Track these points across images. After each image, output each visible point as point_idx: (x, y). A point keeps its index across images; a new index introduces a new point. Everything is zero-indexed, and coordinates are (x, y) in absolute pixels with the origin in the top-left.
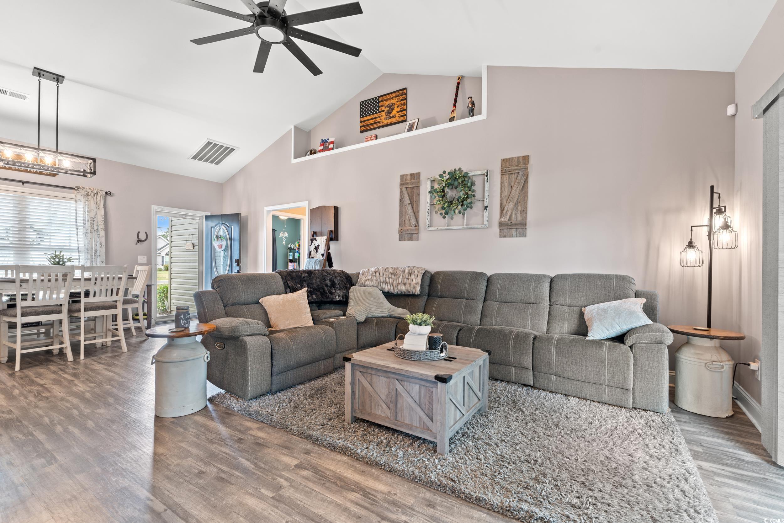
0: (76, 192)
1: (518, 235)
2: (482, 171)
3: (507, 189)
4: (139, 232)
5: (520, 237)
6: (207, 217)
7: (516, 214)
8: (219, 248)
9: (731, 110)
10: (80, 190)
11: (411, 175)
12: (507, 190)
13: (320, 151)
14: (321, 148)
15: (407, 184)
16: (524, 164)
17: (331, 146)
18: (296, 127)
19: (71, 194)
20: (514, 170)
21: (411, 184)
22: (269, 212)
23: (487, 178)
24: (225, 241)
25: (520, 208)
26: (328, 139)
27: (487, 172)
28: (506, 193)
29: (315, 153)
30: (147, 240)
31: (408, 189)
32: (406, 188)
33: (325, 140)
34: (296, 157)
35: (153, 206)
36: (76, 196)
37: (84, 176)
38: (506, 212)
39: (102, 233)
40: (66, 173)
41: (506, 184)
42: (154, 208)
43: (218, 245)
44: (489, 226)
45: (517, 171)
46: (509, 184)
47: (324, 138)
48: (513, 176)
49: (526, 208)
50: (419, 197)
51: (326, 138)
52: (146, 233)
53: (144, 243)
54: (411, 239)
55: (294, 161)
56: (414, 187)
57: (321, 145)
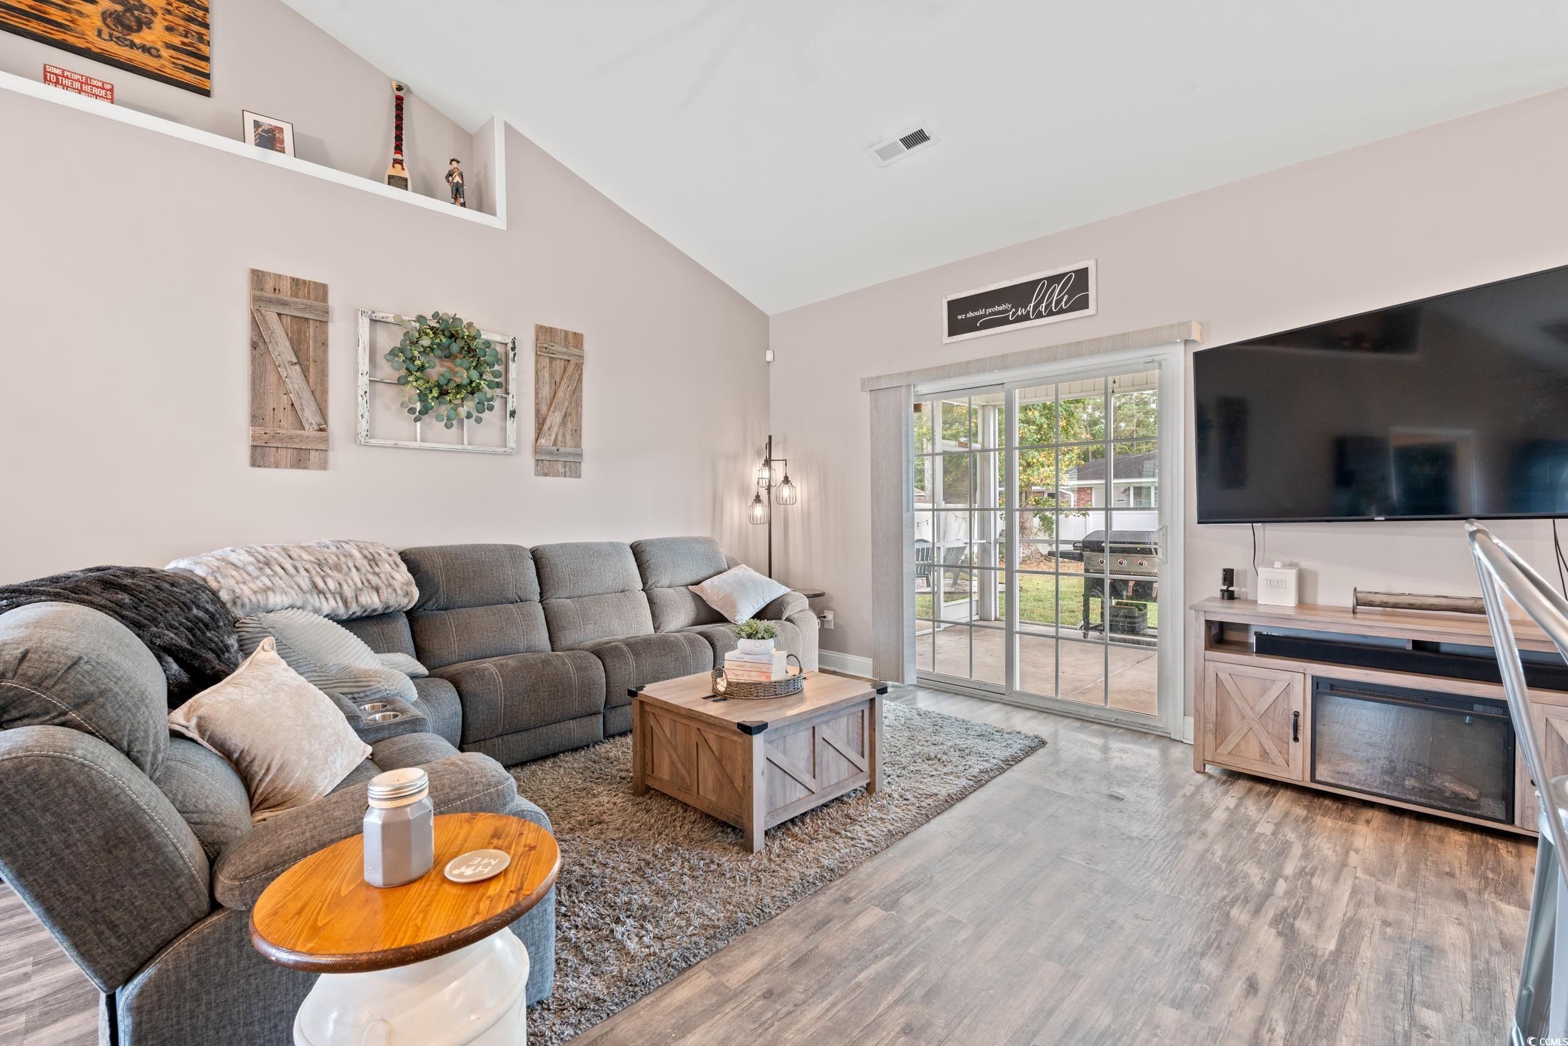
1: (568, 473)
2: (504, 337)
3: (548, 385)
5: (570, 477)
7: (564, 435)
9: (769, 356)
11: (296, 282)
12: (547, 387)
15: (285, 304)
16: (576, 347)
20: (561, 353)
21: (299, 310)
23: (515, 355)
25: (569, 425)
27: (514, 343)
28: (546, 392)
31: (284, 319)
32: (279, 315)
38: (549, 429)
41: (547, 375)
44: (517, 452)
45: (566, 357)
46: (552, 376)
48: (558, 362)
49: (581, 426)
50: (325, 352)
54: (300, 461)
56: (307, 319)
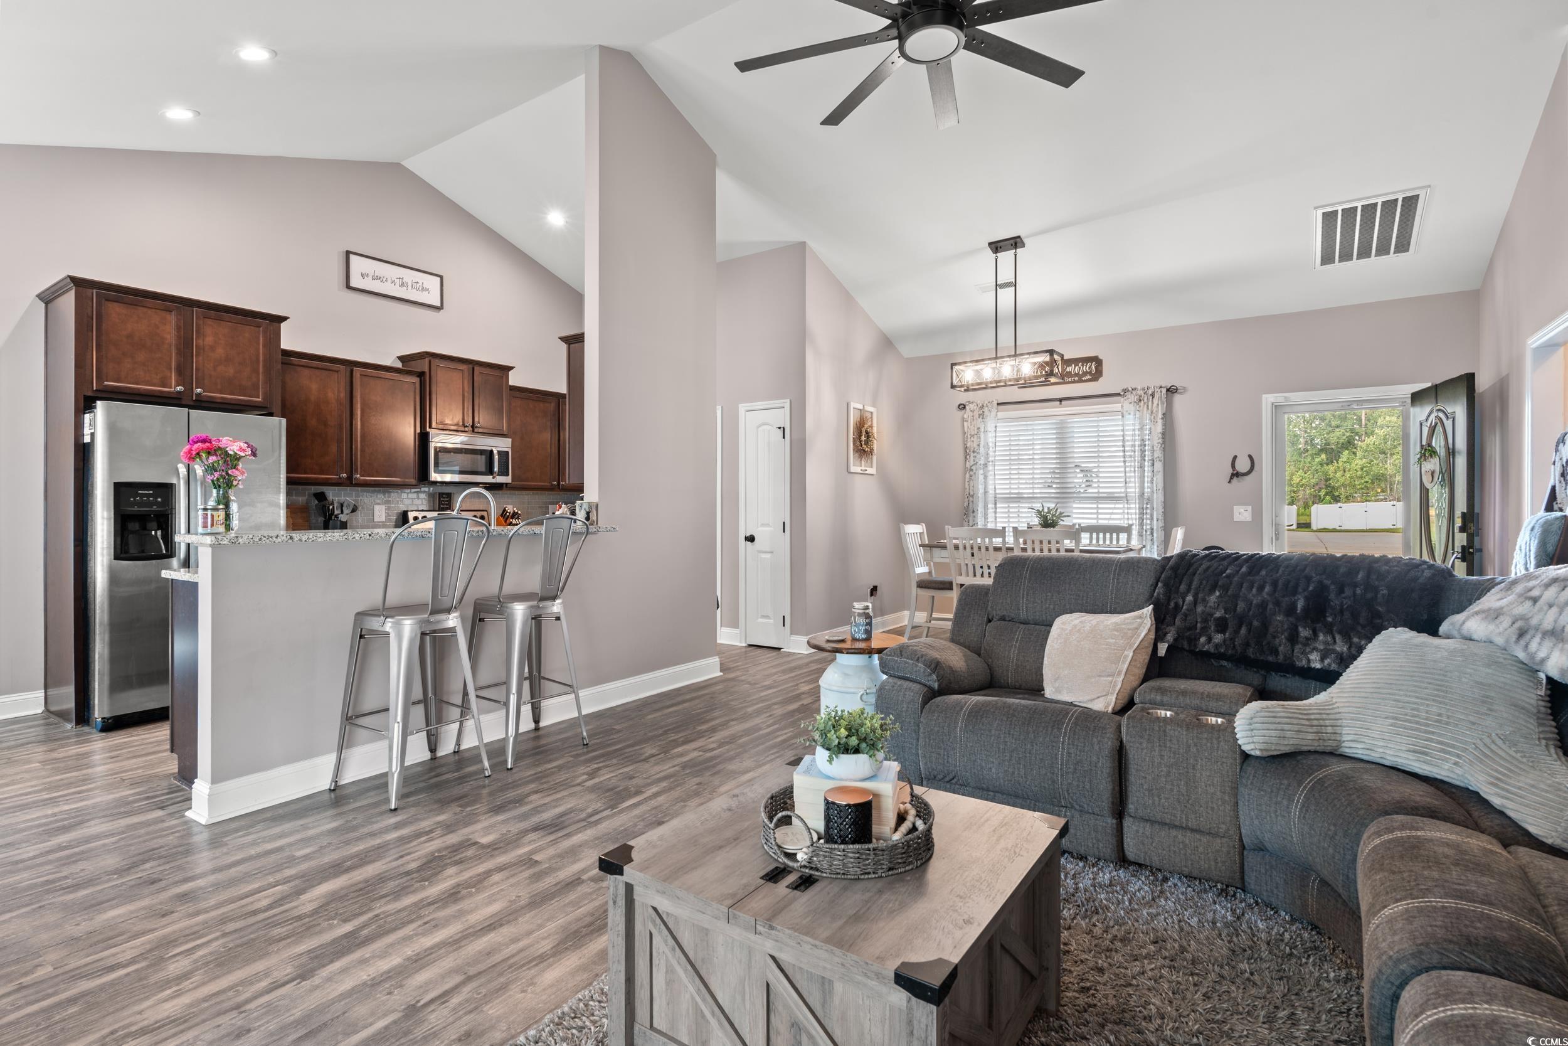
0: (1122, 399)
4: (1235, 457)
6: (1415, 397)
8: (1429, 481)
10: (1129, 395)
19: (1115, 405)
30: (1253, 473)
35: (1264, 395)
36: (1122, 407)
42: (1268, 398)
43: (1427, 473)
52: (1250, 457)
53: (1247, 478)
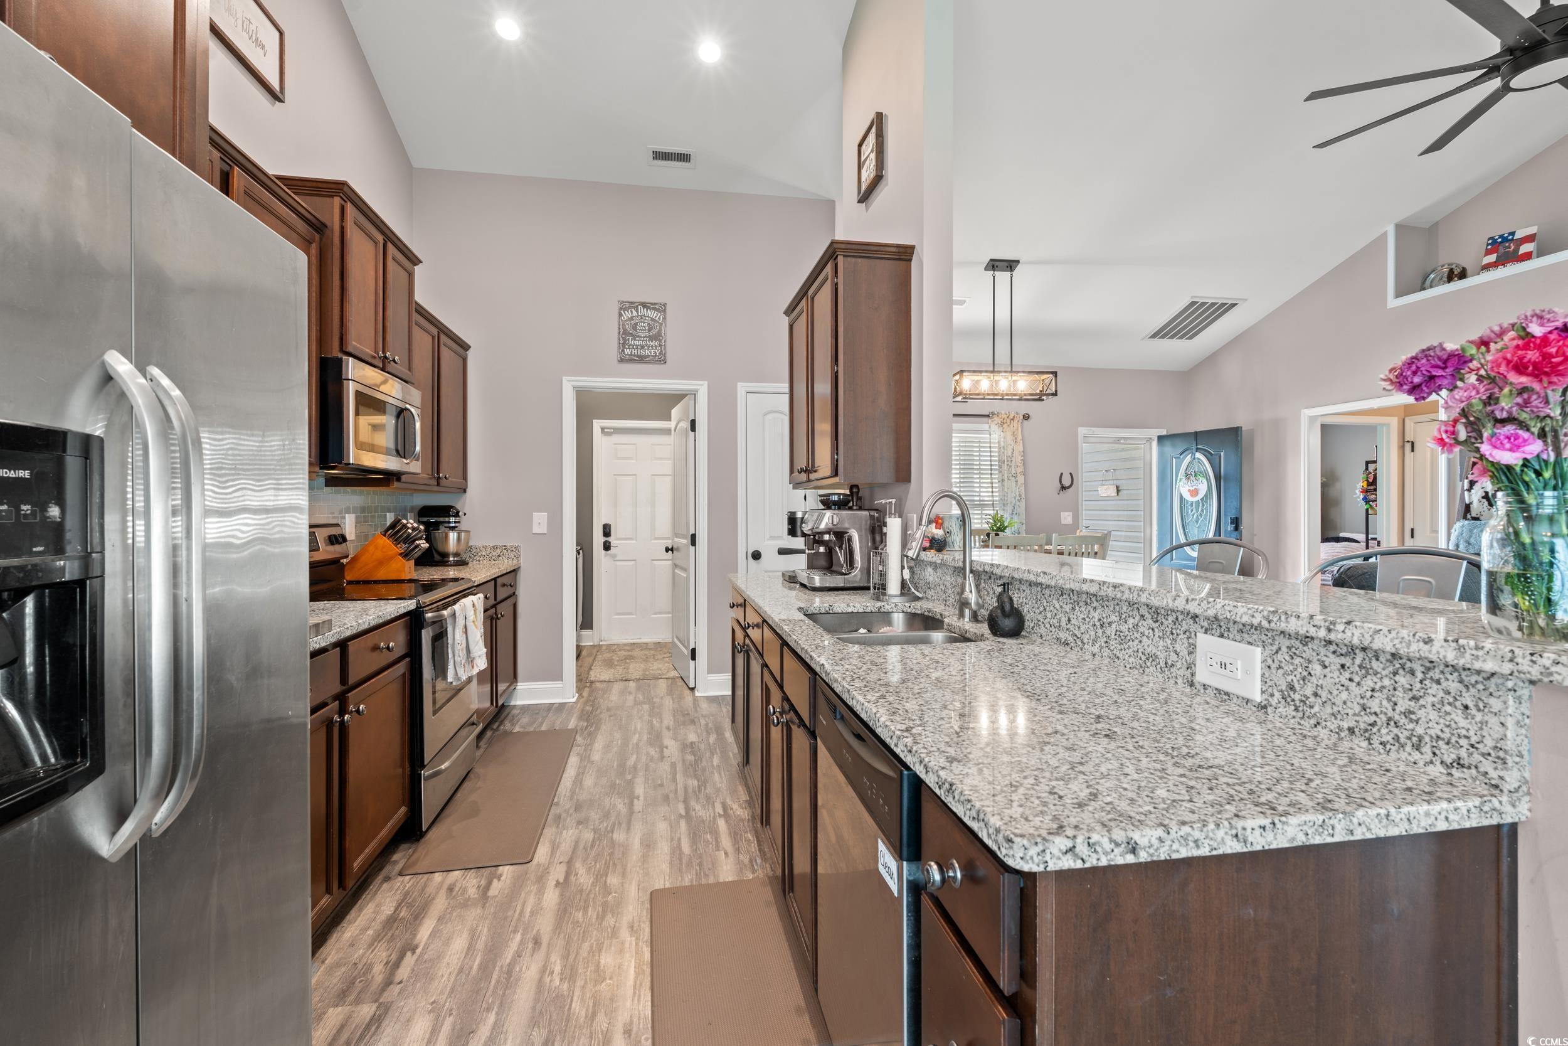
0: (990, 420)
4: (1062, 474)
6: (1161, 438)
8: (1191, 495)
10: (995, 418)
13: (1487, 267)
14: (1492, 258)
17: (1525, 248)
18: (1400, 228)
19: (984, 425)
22: (1312, 419)
24: (1205, 481)
26: (1513, 234)
29: (1463, 275)
30: (1072, 486)
33: (1501, 236)
34: (1399, 294)
35: (1080, 429)
36: (990, 427)
37: (1040, 400)
39: (1021, 479)
40: (1020, 400)
42: (1082, 431)
43: (1189, 490)
47: (1496, 234)
51: (1505, 232)
52: (1070, 474)
53: (1068, 491)
55: (1393, 303)
57: (1488, 252)
